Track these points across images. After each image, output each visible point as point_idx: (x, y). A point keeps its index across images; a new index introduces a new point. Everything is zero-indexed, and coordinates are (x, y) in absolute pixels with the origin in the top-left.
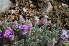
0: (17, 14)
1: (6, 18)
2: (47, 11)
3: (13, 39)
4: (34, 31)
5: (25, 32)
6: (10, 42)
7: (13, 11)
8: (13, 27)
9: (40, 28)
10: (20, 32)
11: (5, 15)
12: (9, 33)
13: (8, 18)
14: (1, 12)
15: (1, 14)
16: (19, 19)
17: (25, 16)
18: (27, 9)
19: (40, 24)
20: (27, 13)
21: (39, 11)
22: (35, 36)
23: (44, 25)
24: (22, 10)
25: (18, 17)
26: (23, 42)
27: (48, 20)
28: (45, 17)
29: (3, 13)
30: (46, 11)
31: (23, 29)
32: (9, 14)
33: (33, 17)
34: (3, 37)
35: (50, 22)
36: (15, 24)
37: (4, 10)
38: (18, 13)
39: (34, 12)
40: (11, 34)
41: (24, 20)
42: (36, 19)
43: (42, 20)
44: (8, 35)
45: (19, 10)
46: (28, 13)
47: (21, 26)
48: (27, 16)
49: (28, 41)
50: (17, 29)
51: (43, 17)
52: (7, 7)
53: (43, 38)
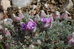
0: (38, 10)
1: (27, 12)
2: (68, 7)
3: (35, 30)
4: (55, 25)
5: (47, 24)
6: (31, 33)
7: (35, 6)
8: (35, 20)
9: (61, 23)
10: (42, 25)
11: (27, 10)
12: (32, 24)
13: (30, 12)
14: (23, 7)
15: (23, 9)
16: (40, 14)
17: (46, 11)
18: (49, 5)
19: (61, 19)
20: (48, 9)
21: (60, 8)
22: (56, 29)
23: (64, 20)
24: (44, 6)
25: (39, 12)
26: (45, 34)
27: (69, 15)
28: (66, 12)
29: (25, 7)
30: (66, 7)
31: (45, 22)
32: (31, 9)
33: (54, 13)
34: (26, 28)
35: (70, 18)
36: (37, 17)
37: (26, 5)
38: (40, 8)
39: (55, 8)
40: (33, 26)
41: (45, 15)
42: (57, 14)
43: (63, 16)
44: (30, 27)
45: (41, 6)
46: (50, 8)
47: (44, 19)
48: (48, 12)
49: (49, 33)
50: (39, 22)
51: (63, 12)
52: (29, 2)
53: (64, 31)
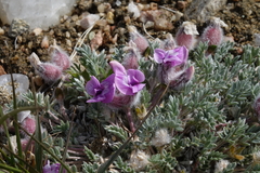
0: (108, 28)
1: (69, 42)
7: (92, 19)
11: (68, 35)
13: (81, 41)
14: (49, 25)
15: (52, 32)
16: (119, 42)
18: (141, 6)
20: (143, 19)
21: (181, 10)
24: (126, 11)
26: (177, 104)
29: (57, 27)
30: (208, 6)
31: (168, 62)
34: (108, 96)
35: (231, 39)
36: (132, 52)
37: (57, 18)
38: (112, 22)
39: (167, 13)
40: (134, 83)
42: (191, 33)
43: (210, 35)
45: (115, 13)
47: (160, 55)
48: (148, 29)
51: (206, 24)
52: (64, 5)
53: (235, 85)
